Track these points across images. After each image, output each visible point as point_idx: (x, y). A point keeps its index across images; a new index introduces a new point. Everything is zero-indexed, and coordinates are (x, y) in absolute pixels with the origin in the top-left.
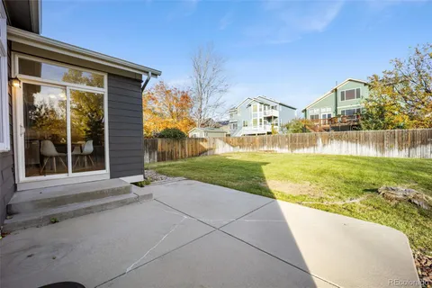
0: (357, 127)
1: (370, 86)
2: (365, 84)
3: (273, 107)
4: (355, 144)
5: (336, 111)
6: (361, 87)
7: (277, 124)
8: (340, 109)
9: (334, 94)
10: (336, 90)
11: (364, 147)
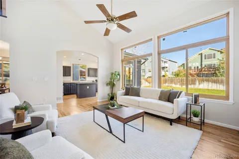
0: (214, 74)
1: (221, 52)
2: (218, 51)
3: (165, 62)
4: (216, 84)
5: (201, 65)
6: (216, 52)
7: (167, 71)
8: (204, 64)
9: (200, 56)
10: (202, 54)
11: (221, 86)
